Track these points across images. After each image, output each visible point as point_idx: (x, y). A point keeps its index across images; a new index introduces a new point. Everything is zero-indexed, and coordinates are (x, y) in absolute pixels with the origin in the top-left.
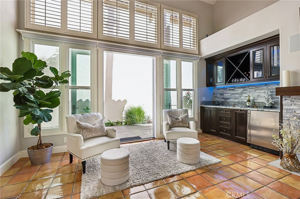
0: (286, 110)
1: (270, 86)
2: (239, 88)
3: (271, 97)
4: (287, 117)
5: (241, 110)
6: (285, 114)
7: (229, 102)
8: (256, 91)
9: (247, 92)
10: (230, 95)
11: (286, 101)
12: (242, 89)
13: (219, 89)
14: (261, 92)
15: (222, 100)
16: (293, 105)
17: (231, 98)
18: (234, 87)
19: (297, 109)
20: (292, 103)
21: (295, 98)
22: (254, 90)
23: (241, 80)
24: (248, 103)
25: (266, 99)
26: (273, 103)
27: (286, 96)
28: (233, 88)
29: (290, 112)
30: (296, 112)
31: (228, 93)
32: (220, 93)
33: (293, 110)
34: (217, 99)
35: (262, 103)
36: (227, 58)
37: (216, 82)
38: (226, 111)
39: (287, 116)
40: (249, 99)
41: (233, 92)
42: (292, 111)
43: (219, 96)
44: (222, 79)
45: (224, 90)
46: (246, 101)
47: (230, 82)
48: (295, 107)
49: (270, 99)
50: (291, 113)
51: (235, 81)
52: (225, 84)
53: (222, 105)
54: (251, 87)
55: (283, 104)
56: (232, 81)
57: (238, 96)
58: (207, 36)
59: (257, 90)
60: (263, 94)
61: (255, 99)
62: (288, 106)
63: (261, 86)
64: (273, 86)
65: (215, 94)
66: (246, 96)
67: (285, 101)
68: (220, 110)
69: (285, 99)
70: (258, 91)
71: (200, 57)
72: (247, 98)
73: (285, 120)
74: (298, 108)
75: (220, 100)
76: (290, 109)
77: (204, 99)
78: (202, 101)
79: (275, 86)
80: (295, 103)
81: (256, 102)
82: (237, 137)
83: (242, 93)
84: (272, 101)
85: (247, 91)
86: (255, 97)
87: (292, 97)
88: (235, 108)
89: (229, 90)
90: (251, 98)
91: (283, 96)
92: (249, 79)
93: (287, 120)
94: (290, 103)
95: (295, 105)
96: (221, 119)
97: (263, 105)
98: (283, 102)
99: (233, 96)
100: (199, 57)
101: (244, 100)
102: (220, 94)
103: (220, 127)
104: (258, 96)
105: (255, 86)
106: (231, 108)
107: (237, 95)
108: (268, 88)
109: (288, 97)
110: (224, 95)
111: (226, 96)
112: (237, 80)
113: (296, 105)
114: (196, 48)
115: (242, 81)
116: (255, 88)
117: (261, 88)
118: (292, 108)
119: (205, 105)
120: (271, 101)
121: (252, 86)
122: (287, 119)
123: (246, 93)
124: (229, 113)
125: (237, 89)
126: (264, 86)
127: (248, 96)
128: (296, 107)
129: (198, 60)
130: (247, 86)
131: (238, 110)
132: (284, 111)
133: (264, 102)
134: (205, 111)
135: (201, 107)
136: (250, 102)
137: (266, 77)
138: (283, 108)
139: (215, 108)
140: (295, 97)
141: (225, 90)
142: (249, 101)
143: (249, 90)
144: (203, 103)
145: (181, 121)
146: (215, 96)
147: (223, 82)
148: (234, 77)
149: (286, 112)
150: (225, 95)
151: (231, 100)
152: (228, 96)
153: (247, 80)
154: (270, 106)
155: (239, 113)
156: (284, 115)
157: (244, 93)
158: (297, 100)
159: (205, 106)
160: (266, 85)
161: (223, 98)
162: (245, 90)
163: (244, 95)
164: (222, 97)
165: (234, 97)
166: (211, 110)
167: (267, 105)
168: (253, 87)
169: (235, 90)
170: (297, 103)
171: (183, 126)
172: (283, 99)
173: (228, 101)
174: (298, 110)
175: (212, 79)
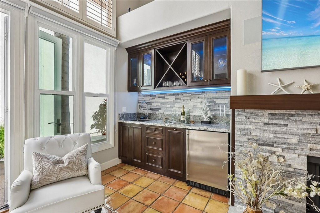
0: (239, 131)
1: (208, 94)
2: (170, 95)
3: (210, 109)
4: (240, 142)
5: (176, 129)
6: (238, 137)
7: (159, 114)
8: (191, 100)
9: (181, 101)
10: (159, 104)
11: (240, 118)
12: (174, 97)
13: (144, 96)
14: (198, 102)
15: (149, 112)
16: (248, 124)
17: (160, 109)
18: (165, 94)
19: (253, 130)
20: (248, 120)
21: (251, 113)
22: (189, 98)
23: (175, 84)
24: (182, 116)
25: (204, 112)
26: (212, 117)
27: (239, 110)
28: (163, 96)
29: (245, 133)
30: (252, 134)
31: (157, 102)
32: (146, 101)
33: (249, 131)
34: (142, 111)
35: (198, 116)
36: (157, 50)
37: (141, 85)
38: (155, 130)
39: (241, 139)
40: (184, 111)
41: (163, 101)
42: (248, 133)
43: (145, 105)
44: (150, 81)
45: (151, 98)
46: (180, 113)
47: (161, 86)
48: (250, 127)
49: (209, 111)
50: (246, 135)
51: (167, 84)
52: (154, 88)
53: (149, 119)
54: (186, 95)
55: (235, 122)
56: (163, 84)
57: (169, 106)
58: (130, 10)
59: (192, 98)
60: (199, 104)
61: (191, 110)
62: (242, 124)
63: (197, 94)
64: (211, 94)
65: (140, 103)
66: (179, 106)
67: (238, 117)
68: (147, 129)
69: (239, 115)
70: (193, 100)
71: (119, 42)
72: (182, 110)
73: (238, 145)
74: (254, 127)
75: (146, 112)
76: (244, 129)
77: (124, 110)
78: (121, 114)
79: (213, 94)
80: (251, 120)
81: (192, 115)
82: (171, 170)
83: (174, 103)
84: (211, 115)
85: (180, 99)
86: (190, 108)
87: (247, 111)
88: (168, 126)
89: (159, 97)
90: (186, 110)
91: (236, 110)
92: (186, 82)
93: (241, 146)
94: (245, 121)
95: (251, 122)
96: (148, 142)
97: (200, 119)
98: (235, 119)
99: (163, 106)
100: (117, 42)
101: (177, 112)
102: (147, 103)
103: (148, 156)
104: (194, 107)
105: (190, 94)
106: (163, 125)
107: (168, 104)
108: (206, 96)
109: (241, 111)
110: (151, 105)
111: (154, 106)
112: (169, 84)
113: (252, 124)
114: (111, 26)
115: (176, 86)
116: (190, 96)
117: (197, 96)
118: (247, 128)
119: (125, 120)
120: (209, 114)
121: (187, 93)
122: (240, 144)
123: (179, 103)
124: (160, 132)
125: (168, 97)
126: (201, 94)
127: (182, 106)
128: (252, 127)
129: (114, 46)
130: (181, 93)
131: (172, 129)
132: (236, 132)
133: (201, 115)
134: (126, 129)
135: (120, 124)
136: (185, 115)
137: (208, 81)
138: (236, 127)
139: (141, 125)
140: (252, 111)
141: (153, 97)
142: (183, 114)
143: (184, 98)
144: (123, 117)
145: (67, 167)
146: (140, 106)
147: (151, 85)
148: (166, 80)
149: (239, 133)
150: (153, 104)
151: (160, 112)
152: (157, 106)
153: (181, 85)
154: (209, 121)
155: (173, 133)
156: (236, 139)
157: (177, 103)
158: (254, 115)
159: (125, 122)
160: (203, 92)
161: (151, 109)
162: (178, 99)
163: (177, 105)
164: (149, 107)
165: (165, 107)
166: (134, 129)
167: (205, 120)
168: (188, 95)
169: (166, 98)
170: (254, 121)
171: (73, 176)
172: (236, 113)
173: (157, 113)
174: (255, 131)
175: (136, 81)
